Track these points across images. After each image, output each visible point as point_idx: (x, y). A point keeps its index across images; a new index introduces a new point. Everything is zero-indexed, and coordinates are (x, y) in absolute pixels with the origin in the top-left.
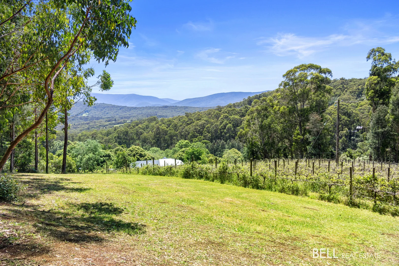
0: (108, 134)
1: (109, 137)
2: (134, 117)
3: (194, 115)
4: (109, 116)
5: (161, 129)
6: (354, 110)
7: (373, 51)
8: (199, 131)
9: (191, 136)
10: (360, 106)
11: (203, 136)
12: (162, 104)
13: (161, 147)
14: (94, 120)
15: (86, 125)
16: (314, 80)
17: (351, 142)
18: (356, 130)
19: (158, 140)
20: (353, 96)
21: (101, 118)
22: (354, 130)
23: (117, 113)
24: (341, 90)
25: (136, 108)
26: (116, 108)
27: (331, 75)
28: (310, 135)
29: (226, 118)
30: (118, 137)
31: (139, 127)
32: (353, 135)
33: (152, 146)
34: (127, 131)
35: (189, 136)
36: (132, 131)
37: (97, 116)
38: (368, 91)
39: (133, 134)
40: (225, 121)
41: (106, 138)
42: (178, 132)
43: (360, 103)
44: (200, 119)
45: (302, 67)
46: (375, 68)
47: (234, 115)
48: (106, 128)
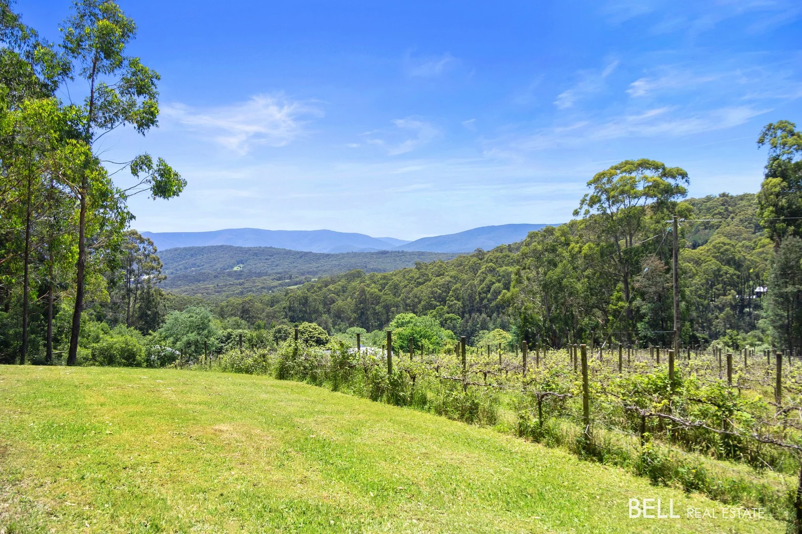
0: (272, 303)
1: (274, 307)
2: (324, 271)
3: (431, 266)
4: (279, 269)
5: (368, 292)
6: (749, 254)
7: (770, 127)
8: (439, 297)
9: (425, 306)
10: (760, 247)
11: (446, 307)
12: (377, 248)
13: (369, 327)
14: (252, 277)
15: (239, 286)
16: (649, 190)
17: (743, 319)
18: (754, 295)
19: (362, 313)
20: (746, 227)
21: (266, 274)
22: (750, 295)
23: (295, 264)
24: (723, 217)
25: (328, 255)
26: (293, 255)
27: (686, 181)
28: (644, 300)
29: (491, 271)
30: (290, 308)
31: (329, 290)
32: (749, 306)
33: (351, 325)
34: (307, 297)
35: (420, 306)
36: (316, 297)
37: (258, 271)
38: (762, 209)
39: (318, 303)
40: (489, 277)
41: (269, 309)
42: (399, 299)
43: (760, 240)
44: (443, 274)
45: (625, 166)
46: (776, 162)
47: (507, 265)
48: (273, 292)
